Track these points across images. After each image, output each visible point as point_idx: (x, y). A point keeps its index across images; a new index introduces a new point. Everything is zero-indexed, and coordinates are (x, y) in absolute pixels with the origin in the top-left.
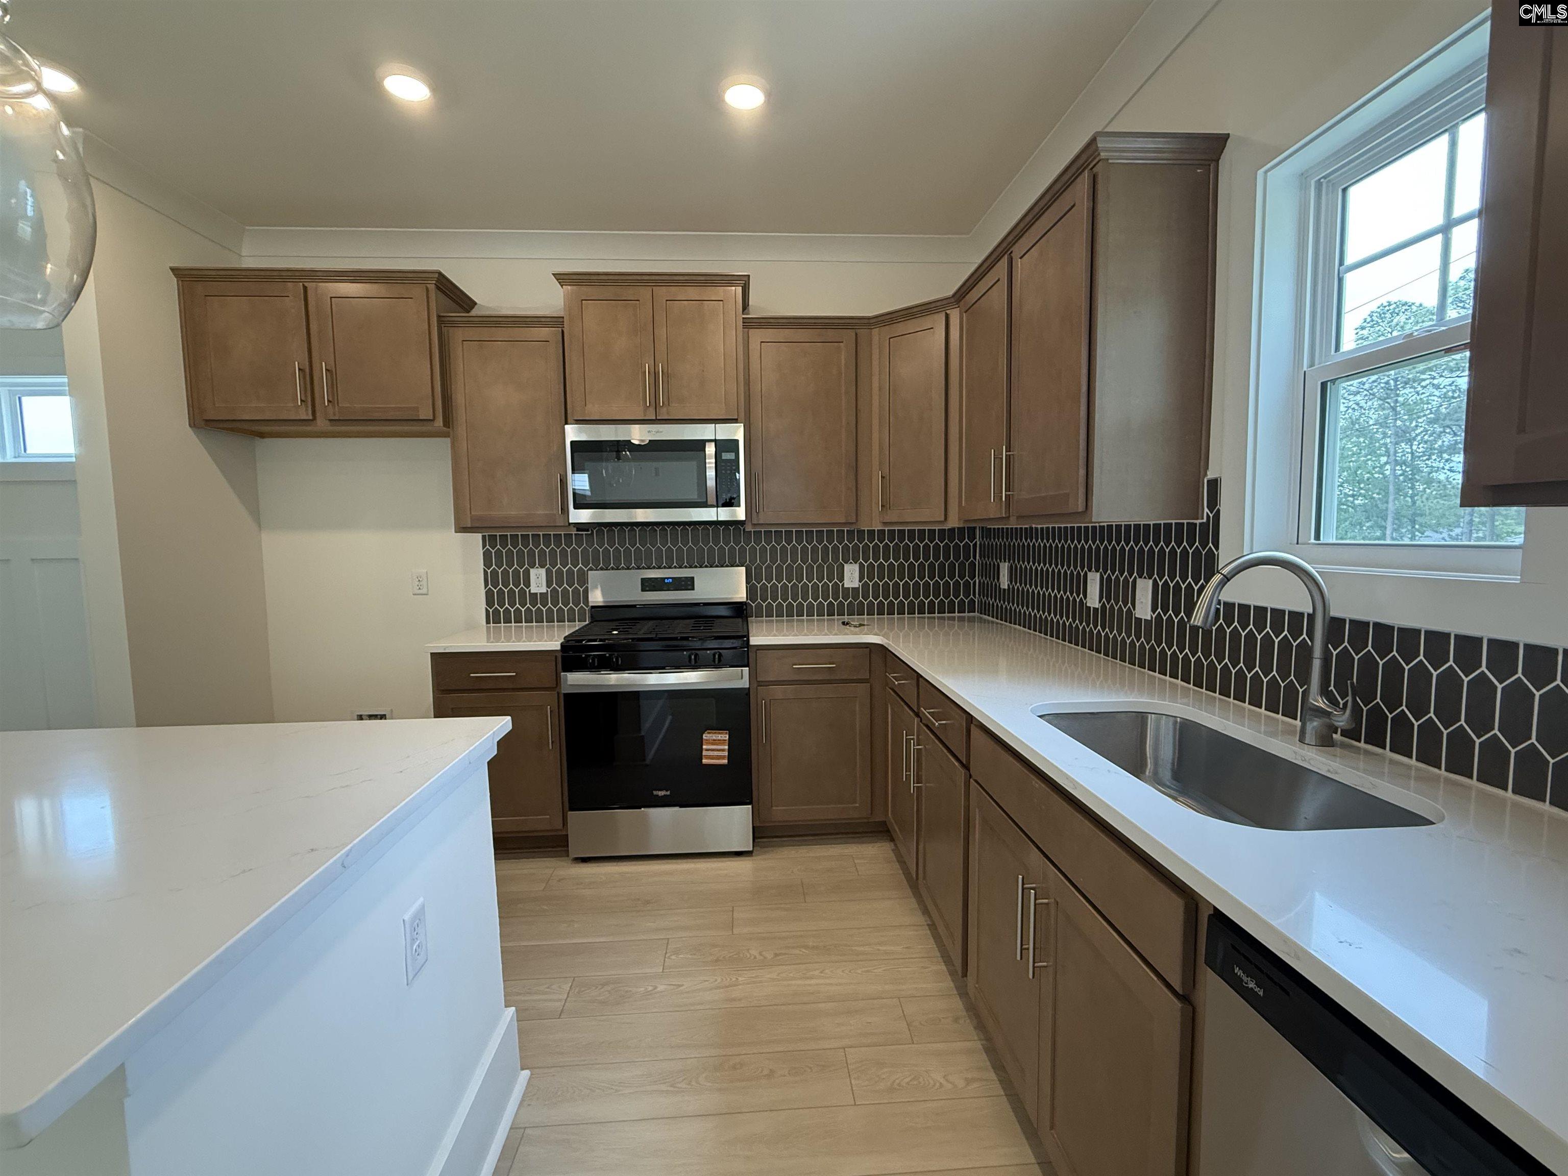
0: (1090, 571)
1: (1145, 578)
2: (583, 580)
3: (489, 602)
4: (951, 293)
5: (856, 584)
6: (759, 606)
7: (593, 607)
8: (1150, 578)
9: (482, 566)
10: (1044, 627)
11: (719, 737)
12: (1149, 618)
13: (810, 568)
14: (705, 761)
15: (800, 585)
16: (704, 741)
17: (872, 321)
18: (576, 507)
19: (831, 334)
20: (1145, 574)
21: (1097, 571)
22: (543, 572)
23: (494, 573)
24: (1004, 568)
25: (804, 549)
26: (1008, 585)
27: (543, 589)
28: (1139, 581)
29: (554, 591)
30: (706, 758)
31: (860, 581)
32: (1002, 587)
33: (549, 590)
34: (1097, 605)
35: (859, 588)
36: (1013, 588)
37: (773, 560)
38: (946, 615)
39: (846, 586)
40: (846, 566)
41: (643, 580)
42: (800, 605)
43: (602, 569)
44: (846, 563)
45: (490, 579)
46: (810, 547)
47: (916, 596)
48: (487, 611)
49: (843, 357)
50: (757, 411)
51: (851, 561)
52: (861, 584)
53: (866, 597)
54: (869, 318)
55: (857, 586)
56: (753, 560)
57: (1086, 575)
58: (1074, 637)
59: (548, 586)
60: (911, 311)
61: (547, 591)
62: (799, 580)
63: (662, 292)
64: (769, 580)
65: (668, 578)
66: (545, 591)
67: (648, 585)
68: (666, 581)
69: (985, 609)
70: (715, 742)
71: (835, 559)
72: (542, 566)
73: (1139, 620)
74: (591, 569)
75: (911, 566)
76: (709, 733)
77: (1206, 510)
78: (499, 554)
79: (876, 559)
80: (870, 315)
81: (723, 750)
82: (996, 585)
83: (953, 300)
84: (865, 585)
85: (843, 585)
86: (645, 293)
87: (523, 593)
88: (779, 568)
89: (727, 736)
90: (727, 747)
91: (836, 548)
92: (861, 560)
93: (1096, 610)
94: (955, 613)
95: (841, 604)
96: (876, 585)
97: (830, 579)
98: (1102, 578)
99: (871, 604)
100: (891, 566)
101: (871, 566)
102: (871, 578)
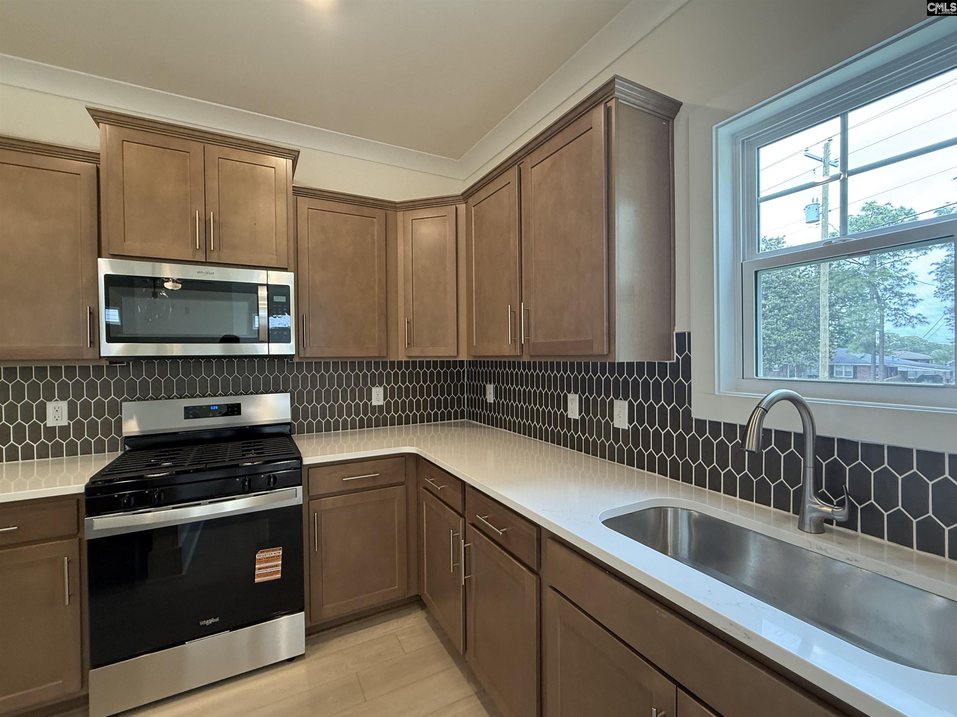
0: (569, 392)
1: (621, 399)
2: (116, 410)
4: (460, 192)
5: (381, 402)
6: (301, 425)
7: (126, 438)
8: (626, 400)
10: (527, 431)
11: (273, 554)
12: (627, 428)
13: (345, 391)
14: (257, 580)
15: (336, 406)
16: (257, 561)
17: (398, 206)
18: (110, 340)
19: (366, 211)
20: (621, 397)
21: (576, 393)
22: (63, 405)
24: (490, 388)
25: (340, 376)
26: (494, 400)
27: (64, 422)
28: (616, 402)
29: (78, 423)
30: (259, 577)
31: (384, 400)
32: (488, 401)
33: (71, 423)
34: (577, 417)
35: (383, 405)
36: (499, 402)
37: (314, 386)
38: (446, 421)
39: (373, 404)
40: (373, 388)
41: (186, 409)
42: (337, 421)
43: (139, 399)
44: (373, 386)
46: (344, 375)
47: (425, 409)
49: (376, 229)
50: (304, 263)
51: (377, 385)
52: (385, 402)
53: (388, 412)
54: (395, 203)
55: (382, 404)
56: (295, 387)
57: (566, 397)
58: (556, 439)
59: (71, 419)
60: (430, 202)
61: (69, 424)
62: (335, 400)
63: (215, 150)
64: (310, 402)
65: (213, 406)
66: (67, 424)
67: (191, 413)
68: (212, 408)
69: (473, 416)
70: (268, 560)
71: (365, 384)
72: (63, 399)
73: (617, 430)
74: (126, 400)
75: (421, 387)
76: (261, 552)
77: (676, 354)
79: (396, 383)
80: (397, 200)
81: (276, 566)
82: (482, 399)
83: (461, 198)
84: (388, 404)
85: (371, 404)
86: (196, 147)
87: (36, 427)
88: (319, 393)
89: (281, 552)
90: (280, 562)
91: (365, 375)
92: (385, 384)
93: (576, 421)
94: (451, 420)
95: (370, 419)
96: (396, 403)
97: (361, 400)
98: (580, 398)
99: (393, 417)
100: (407, 388)
101: (392, 388)
102: (392, 397)
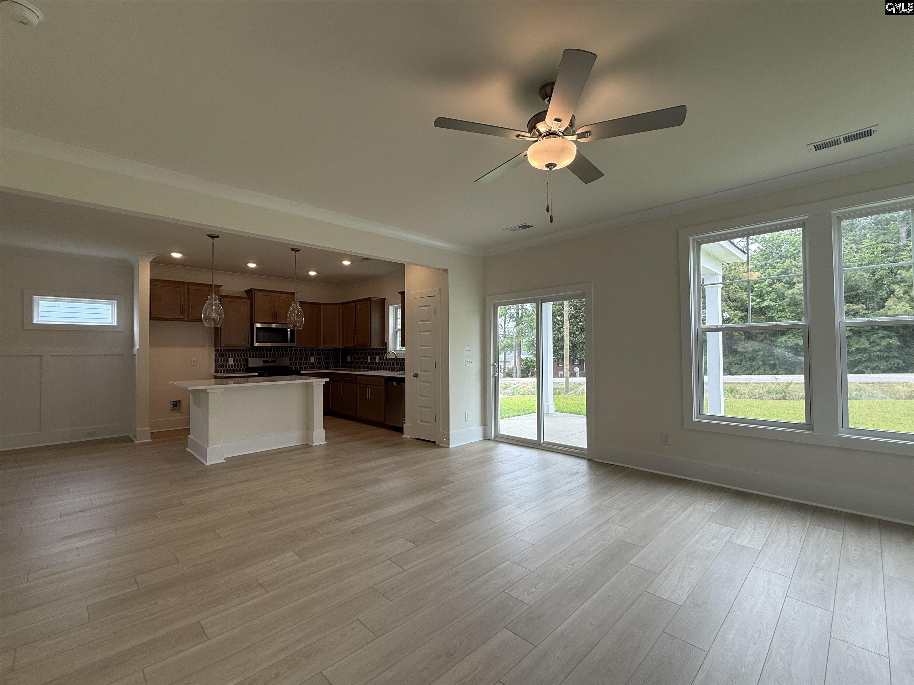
3: (216, 367)
5: (313, 362)
8: (378, 355)
9: (214, 357)
12: (378, 362)
13: (302, 358)
15: (300, 362)
17: (321, 304)
18: (256, 342)
19: (313, 306)
22: (232, 359)
23: (218, 359)
24: (349, 357)
25: (301, 353)
27: (232, 363)
29: (235, 364)
32: (348, 361)
36: (351, 361)
41: (263, 361)
42: (300, 367)
45: (217, 361)
46: (303, 353)
47: (327, 364)
48: (215, 370)
51: (312, 356)
53: (315, 365)
54: (319, 303)
56: (290, 356)
59: (233, 363)
60: (331, 304)
62: (300, 360)
63: (278, 295)
68: (269, 361)
71: (308, 356)
72: (232, 357)
75: (326, 357)
77: (385, 346)
78: (219, 354)
82: (346, 361)
83: (341, 304)
84: (315, 362)
85: (310, 362)
86: (273, 295)
87: (226, 364)
88: (295, 358)
91: (308, 353)
92: (314, 356)
93: (370, 362)
95: (310, 367)
96: (318, 362)
97: (307, 360)
98: (370, 357)
99: (317, 366)
100: (321, 357)
101: (317, 357)
102: (317, 360)
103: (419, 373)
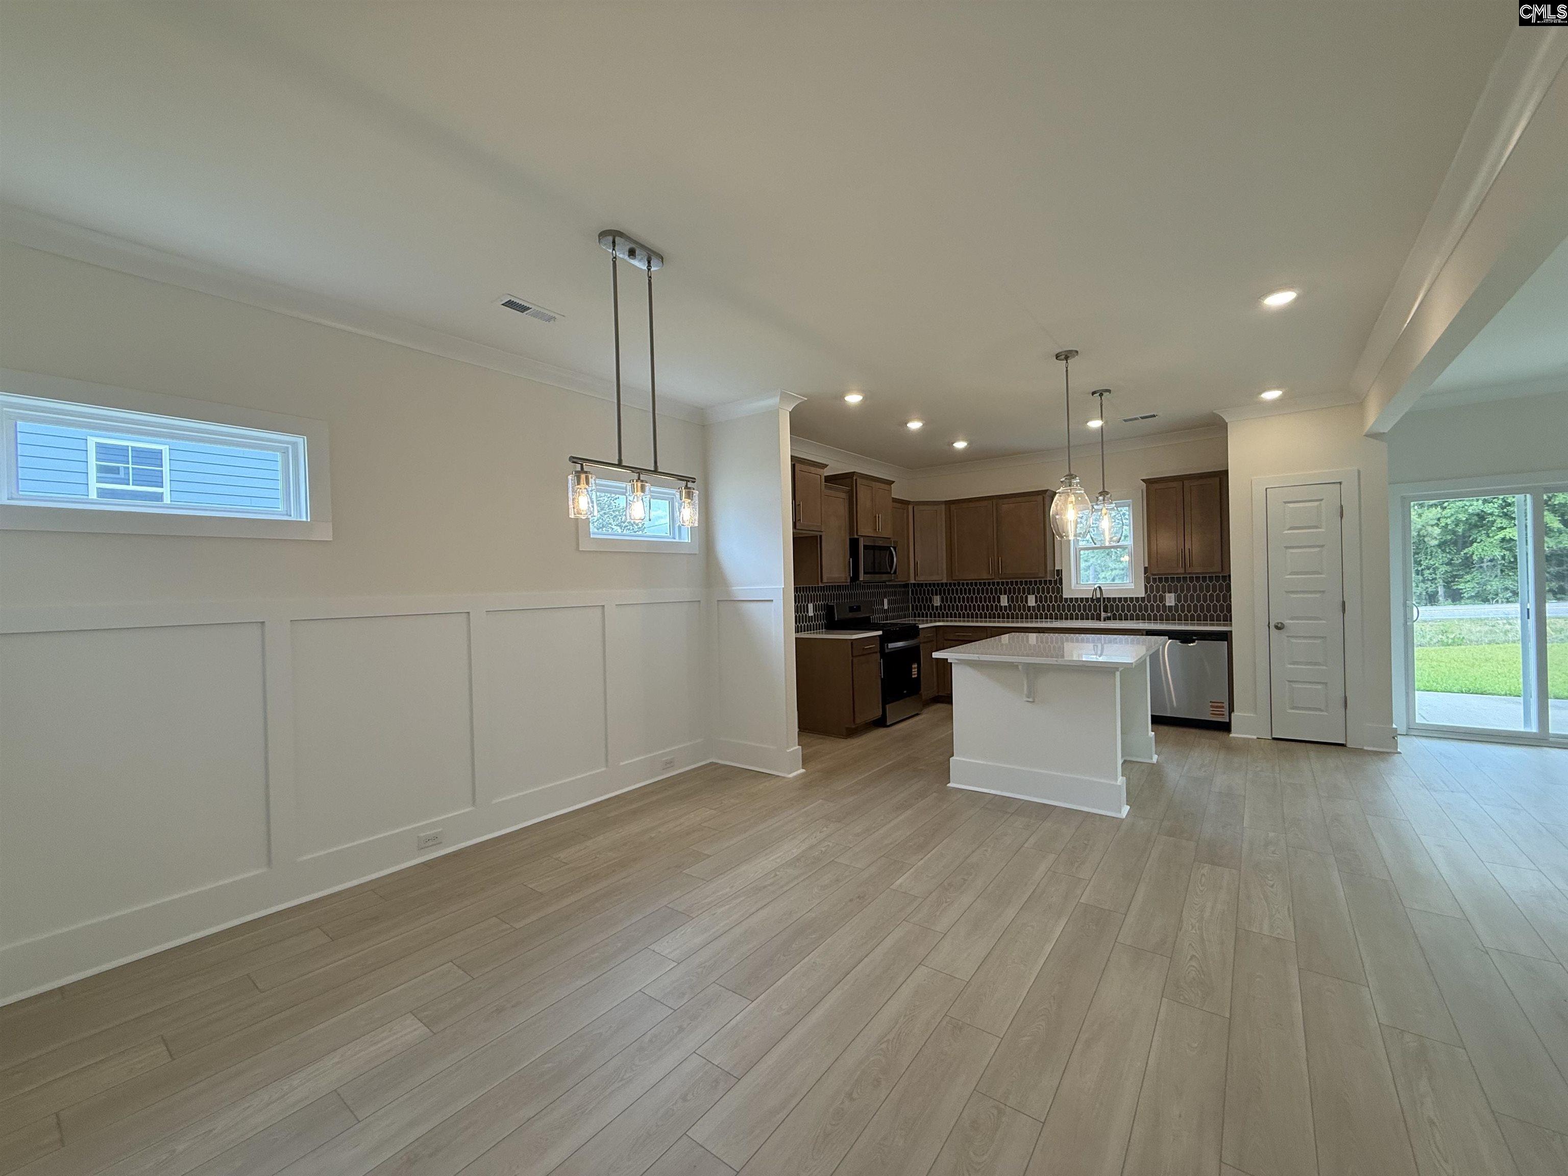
10: (970, 616)
12: (1034, 605)
14: (913, 677)
17: (911, 503)
18: (865, 573)
19: (904, 506)
20: (1031, 594)
21: (1005, 594)
26: (940, 604)
27: (812, 614)
28: (1029, 596)
29: (815, 615)
36: (944, 605)
40: (884, 599)
49: (905, 515)
57: (999, 597)
58: (993, 616)
60: (928, 502)
63: (877, 485)
73: (1029, 607)
77: (1056, 577)
83: (945, 502)
85: (884, 608)
86: (873, 484)
87: (806, 615)
93: (1005, 607)
98: (1008, 597)
103: (1287, 622)
